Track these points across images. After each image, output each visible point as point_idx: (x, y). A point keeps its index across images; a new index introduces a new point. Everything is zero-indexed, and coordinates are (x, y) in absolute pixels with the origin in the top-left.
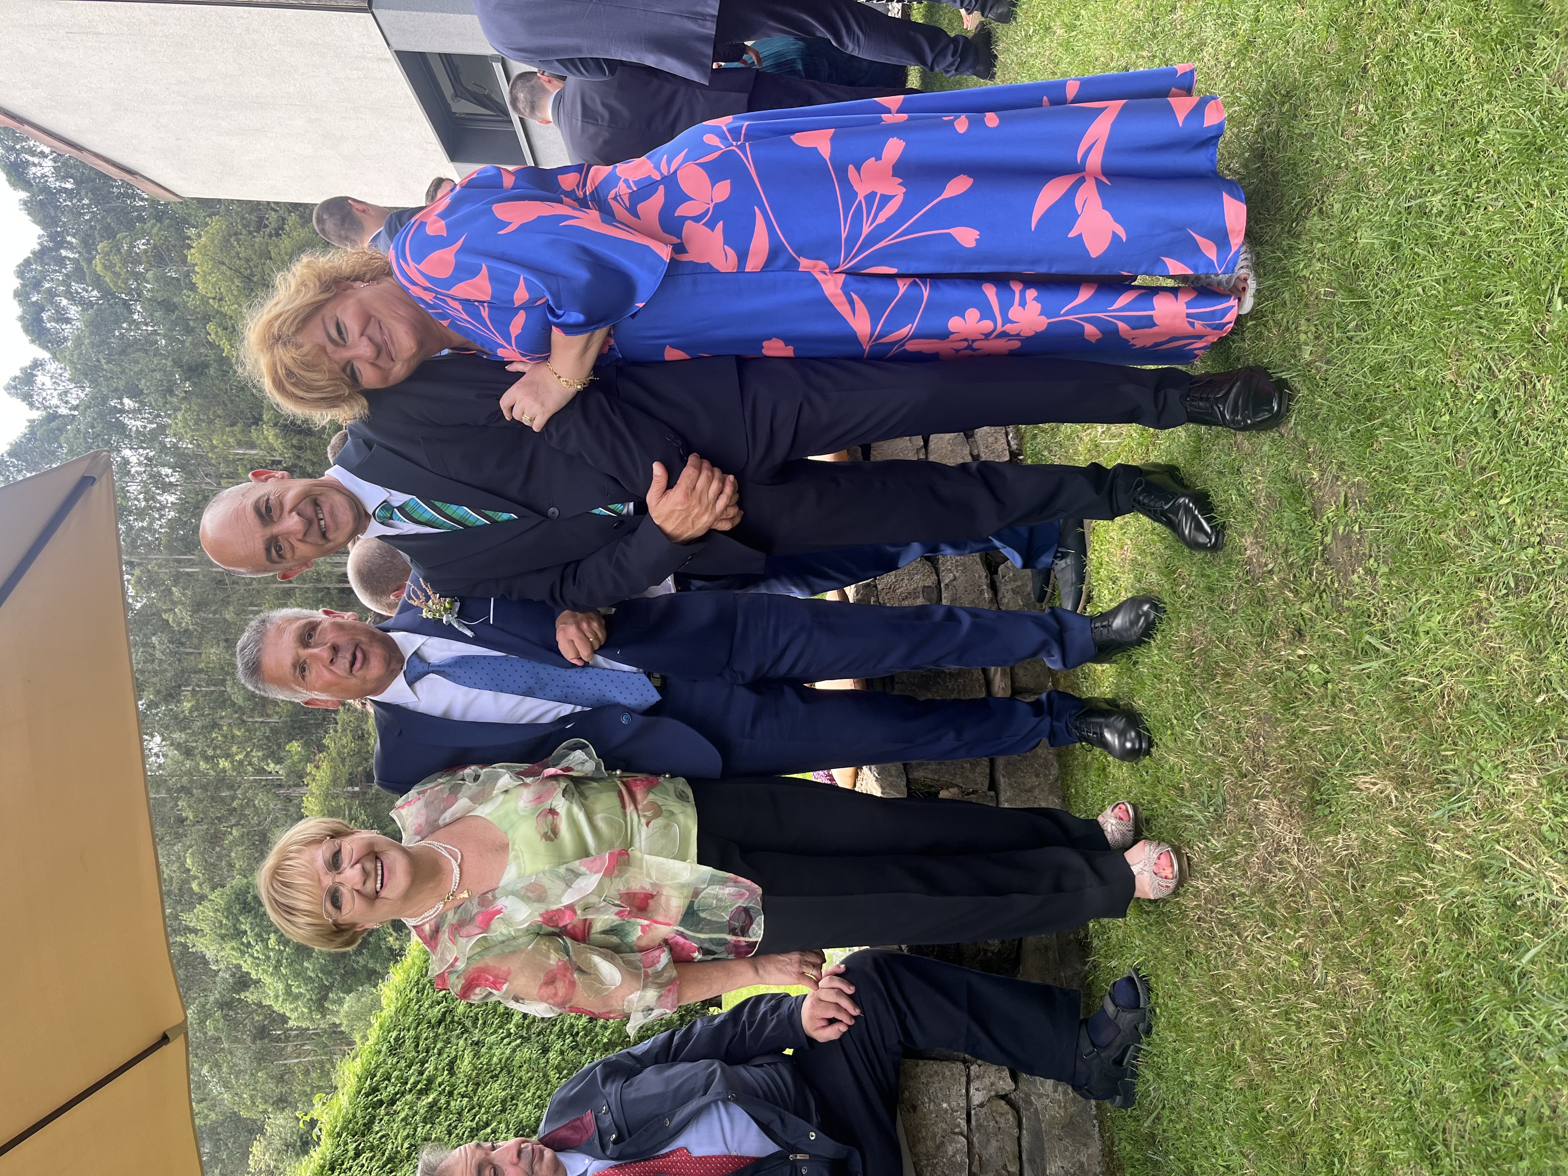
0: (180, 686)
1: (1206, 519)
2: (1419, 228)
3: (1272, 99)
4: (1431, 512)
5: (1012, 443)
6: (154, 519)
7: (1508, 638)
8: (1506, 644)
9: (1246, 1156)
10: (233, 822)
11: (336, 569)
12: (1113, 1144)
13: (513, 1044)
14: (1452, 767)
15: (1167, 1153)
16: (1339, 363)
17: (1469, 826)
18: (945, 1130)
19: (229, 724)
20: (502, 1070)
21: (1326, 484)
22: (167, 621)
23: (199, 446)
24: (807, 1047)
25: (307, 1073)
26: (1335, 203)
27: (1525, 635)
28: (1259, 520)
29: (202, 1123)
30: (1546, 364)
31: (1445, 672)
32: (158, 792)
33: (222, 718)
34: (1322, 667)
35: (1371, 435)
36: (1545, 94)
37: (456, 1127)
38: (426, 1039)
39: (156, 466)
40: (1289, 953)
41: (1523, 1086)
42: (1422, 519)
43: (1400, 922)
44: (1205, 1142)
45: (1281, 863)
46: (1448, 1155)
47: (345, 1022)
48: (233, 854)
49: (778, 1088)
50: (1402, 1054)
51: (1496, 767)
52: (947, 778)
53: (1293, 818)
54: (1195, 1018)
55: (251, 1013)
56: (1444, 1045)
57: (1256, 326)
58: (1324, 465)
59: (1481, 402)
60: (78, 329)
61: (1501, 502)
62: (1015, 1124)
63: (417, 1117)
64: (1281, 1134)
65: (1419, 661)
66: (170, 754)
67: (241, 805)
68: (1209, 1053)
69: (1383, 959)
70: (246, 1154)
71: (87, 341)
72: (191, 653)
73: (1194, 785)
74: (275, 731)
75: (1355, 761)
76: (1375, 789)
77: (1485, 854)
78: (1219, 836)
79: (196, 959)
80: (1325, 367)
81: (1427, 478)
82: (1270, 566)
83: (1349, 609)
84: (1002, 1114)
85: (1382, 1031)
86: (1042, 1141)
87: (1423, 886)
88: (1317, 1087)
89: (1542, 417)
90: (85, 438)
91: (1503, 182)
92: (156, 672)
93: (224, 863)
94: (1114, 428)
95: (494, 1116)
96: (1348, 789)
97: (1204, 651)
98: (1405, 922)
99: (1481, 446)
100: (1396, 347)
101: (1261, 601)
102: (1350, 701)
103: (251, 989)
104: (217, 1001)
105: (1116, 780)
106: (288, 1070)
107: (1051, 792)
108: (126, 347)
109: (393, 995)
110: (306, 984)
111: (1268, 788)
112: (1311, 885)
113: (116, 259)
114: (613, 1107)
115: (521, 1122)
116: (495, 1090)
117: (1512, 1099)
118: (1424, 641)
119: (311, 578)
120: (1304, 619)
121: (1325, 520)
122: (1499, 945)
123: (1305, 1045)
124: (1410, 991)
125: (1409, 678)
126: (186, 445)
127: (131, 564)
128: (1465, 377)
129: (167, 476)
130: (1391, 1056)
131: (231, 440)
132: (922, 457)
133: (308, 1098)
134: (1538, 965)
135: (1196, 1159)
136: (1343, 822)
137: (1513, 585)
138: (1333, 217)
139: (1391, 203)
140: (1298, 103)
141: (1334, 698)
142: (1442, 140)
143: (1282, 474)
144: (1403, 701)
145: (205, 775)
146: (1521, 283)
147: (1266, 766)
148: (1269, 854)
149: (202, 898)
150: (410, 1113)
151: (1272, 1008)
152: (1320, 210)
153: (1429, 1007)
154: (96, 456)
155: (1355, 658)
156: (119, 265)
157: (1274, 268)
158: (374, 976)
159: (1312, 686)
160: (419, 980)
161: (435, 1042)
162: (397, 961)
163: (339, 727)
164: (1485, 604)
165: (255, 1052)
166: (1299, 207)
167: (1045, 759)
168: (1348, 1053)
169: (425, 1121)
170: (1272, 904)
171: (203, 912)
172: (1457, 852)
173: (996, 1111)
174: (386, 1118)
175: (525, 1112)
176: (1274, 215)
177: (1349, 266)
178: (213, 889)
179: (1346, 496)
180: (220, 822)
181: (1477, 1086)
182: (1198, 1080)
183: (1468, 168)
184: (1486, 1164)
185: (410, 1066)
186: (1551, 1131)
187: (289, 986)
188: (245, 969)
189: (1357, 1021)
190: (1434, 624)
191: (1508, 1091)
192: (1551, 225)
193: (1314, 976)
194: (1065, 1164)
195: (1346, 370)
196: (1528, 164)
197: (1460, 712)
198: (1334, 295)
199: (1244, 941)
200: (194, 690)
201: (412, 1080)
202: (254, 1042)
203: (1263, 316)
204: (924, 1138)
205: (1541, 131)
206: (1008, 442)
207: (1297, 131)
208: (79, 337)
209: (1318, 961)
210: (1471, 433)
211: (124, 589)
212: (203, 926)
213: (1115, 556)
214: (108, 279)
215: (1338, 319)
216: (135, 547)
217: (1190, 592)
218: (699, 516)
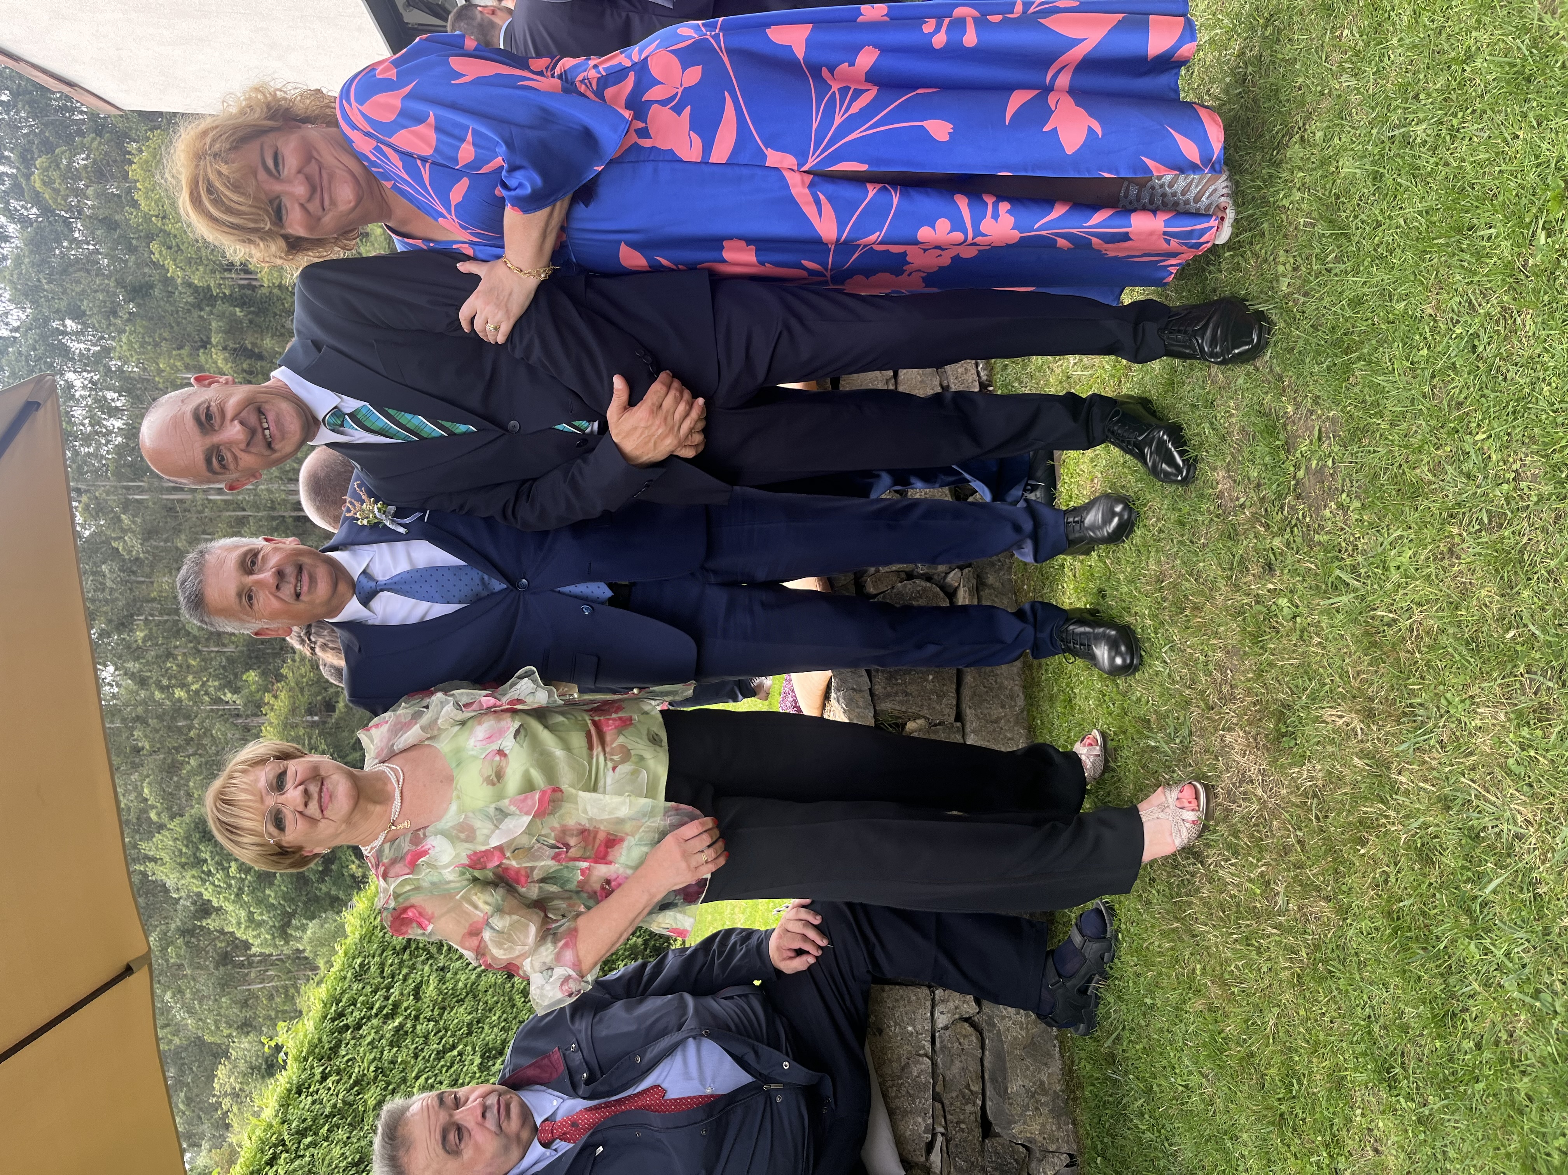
0: (132, 616)
1: (1178, 452)
2: (1403, 158)
3: (1255, 22)
4: (1406, 447)
5: (982, 374)
6: (101, 444)
7: (1479, 573)
8: (1477, 579)
9: (1205, 1076)
10: (191, 751)
11: (290, 497)
12: (1073, 1062)
14: (1419, 700)
15: (1126, 1072)
16: (1317, 295)
17: (1434, 758)
18: (910, 1052)
19: (184, 654)
20: (467, 994)
21: (1300, 419)
22: (117, 549)
23: (145, 369)
24: (774, 978)
25: (271, 998)
26: (1317, 131)
27: (1497, 570)
28: (1232, 454)
29: (166, 1048)
30: (1528, 299)
31: (1414, 607)
32: (112, 722)
33: (176, 647)
34: (1291, 601)
35: (1347, 369)
36: (1535, 22)
37: (422, 1050)
38: (391, 965)
39: (101, 390)
40: (1251, 880)
41: (1481, 1012)
42: (1397, 454)
43: (1362, 851)
44: (1164, 1062)
45: (1245, 793)
46: (1406, 1078)
47: (309, 948)
48: (191, 784)
50: (1362, 979)
51: (1463, 701)
52: (914, 709)
53: (1258, 749)
54: (1157, 943)
55: (214, 940)
56: (1405, 972)
57: (1232, 256)
58: (1299, 399)
59: (1460, 337)
60: (17, 247)
61: (1477, 438)
62: (979, 1045)
63: (384, 1041)
64: (1240, 1056)
65: (1389, 596)
66: (124, 683)
67: (199, 735)
68: (1169, 977)
69: (1344, 888)
70: (211, 1078)
71: (27, 260)
72: (143, 582)
73: (1161, 717)
74: (231, 660)
75: (1322, 694)
76: (1341, 721)
77: (1449, 786)
78: (1185, 767)
79: (156, 887)
80: (1303, 299)
81: (1403, 413)
82: (1242, 500)
83: (1320, 543)
84: (965, 1036)
85: (1342, 957)
86: (1004, 1062)
87: (1387, 817)
88: (1276, 1011)
89: (1521, 352)
90: (27, 361)
91: (1489, 112)
92: (107, 601)
93: (182, 793)
94: (1086, 359)
95: (460, 1039)
96: (1314, 722)
97: (1175, 586)
98: (1368, 852)
99: (1459, 382)
100: (1375, 280)
101: (1232, 535)
102: (1318, 635)
103: (213, 916)
104: (178, 929)
105: (1082, 712)
106: (253, 995)
107: (1017, 723)
108: (68, 267)
109: (358, 923)
110: (269, 912)
111: (1235, 721)
112: (1274, 815)
113: (55, 175)
114: (584, 1045)
115: (487, 1044)
116: (461, 1014)
117: (1470, 1024)
118: (1395, 576)
119: (265, 506)
120: (1274, 554)
121: (1298, 454)
122: (1462, 875)
123: (1265, 969)
124: (1371, 919)
125: (1379, 613)
126: (132, 368)
127: (78, 491)
128: (1444, 311)
129: (113, 400)
130: (1351, 982)
131: (178, 364)
132: (891, 387)
133: (273, 1022)
134: (1500, 896)
135: (1155, 1078)
136: (1308, 753)
137: (1486, 521)
138: (1315, 145)
139: (1374, 131)
140: (1282, 27)
141: (1302, 631)
142: (1428, 68)
143: (1257, 407)
144: (1372, 635)
145: (161, 705)
146: (1505, 216)
147: (1233, 698)
148: (1234, 784)
149: (161, 827)
150: (377, 1037)
151: (1233, 934)
152: (1302, 137)
153: (1391, 935)
154: (40, 379)
155: (1325, 592)
156: (58, 181)
157: (1254, 197)
158: (337, 904)
159: (1280, 620)
161: (400, 969)
162: (360, 889)
164: (1457, 540)
165: (218, 978)
166: (1280, 135)
167: (1011, 690)
168: (1308, 979)
169: (391, 1045)
170: (1236, 834)
171: (162, 841)
172: (1421, 785)
173: (960, 1033)
174: (352, 1042)
175: (490, 1035)
176: (1255, 142)
177: (1330, 196)
178: (172, 818)
179: (1320, 430)
180: (178, 752)
181: (1437, 1011)
182: (1159, 1002)
183: (1454, 97)
184: (1442, 1085)
185: (375, 992)
186: (1507, 1055)
187: (251, 914)
188: (206, 896)
189: (1317, 947)
190: (1405, 559)
191: (1466, 1016)
192: (1537, 157)
193: (1276, 903)
194: (1027, 1083)
195: (1324, 303)
196: (1515, 93)
197: (1428, 646)
198: (1313, 225)
199: (1207, 869)
200: (146, 619)
201: (377, 1006)
202: (217, 968)
203: (1241, 247)
204: (889, 1060)
205: (1530, 60)
206: (978, 373)
207: (1280, 56)
208: (18, 256)
209: (1280, 888)
210: (1449, 368)
211: (73, 517)
212: (163, 854)
213: (1085, 488)
214: (47, 196)
215: (1317, 251)
216: (82, 474)
217: (1160, 525)
218: (662, 438)
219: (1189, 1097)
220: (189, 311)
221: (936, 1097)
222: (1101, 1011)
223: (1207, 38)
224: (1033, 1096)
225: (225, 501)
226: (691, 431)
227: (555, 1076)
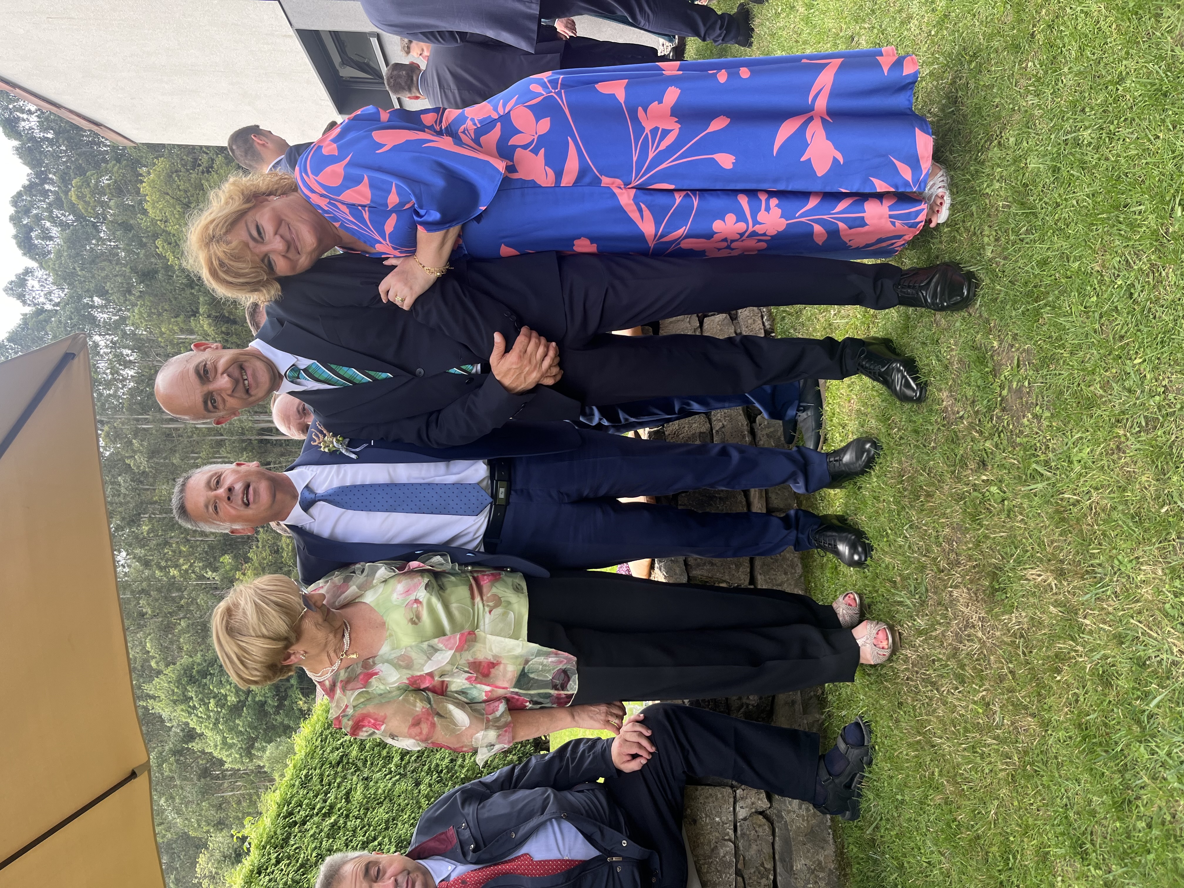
0: (139, 514)
1: (912, 378)
2: (1073, 155)
3: (963, 59)
4: (1083, 370)
5: (766, 324)
6: (118, 387)
7: (1140, 464)
8: (1139, 468)
9: (943, 855)
10: (181, 615)
11: (256, 425)
12: (843, 846)
13: (394, 779)
14: (1097, 561)
15: (884, 853)
16: (1014, 259)
17: (1111, 605)
18: (717, 838)
19: (177, 542)
20: (385, 798)
21: (1003, 351)
22: (130, 465)
23: (151, 332)
24: (615, 776)
25: (239, 803)
26: (1010, 137)
27: (1153, 462)
28: (953, 379)
29: (162, 841)
30: (1169, 257)
31: (1092, 491)
32: (124, 594)
33: (171, 537)
34: (1000, 489)
35: (1037, 313)
36: (1169, 52)
37: (351, 841)
38: (328, 776)
39: (119, 348)
40: (975, 703)
41: (1150, 799)
42: (1076, 376)
43: (1058, 678)
44: (912, 845)
45: (969, 636)
46: (1094, 851)
47: (267, 765)
48: (181, 640)
49: (596, 807)
50: (1060, 776)
51: (1131, 561)
52: (718, 575)
53: (978, 602)
54: (905, 753)
55: (197, 758)
56: (1092, 769)
57: (950, 232)
58: (1002, 337)
59: (1120, 286)
60: (58, 245)
61: (1135, 362)
62: (770, 833)
63: (323, 834)
64: (969, 838)
65: (1073, 483)
66: (133, 565)
67: (187, 603)
68: (915, 778)
69: (1045, 707)
70: (194, 864)
71: (65, 254)
72: (148, 489)
73: (904, 578)
74: (212, 547)
75: (1025, 558)
76: (1040, 579)
77: (1122, 626)
78: (923, 616)
79: (155, 718)
80: (1003, 262)
81: (1079, 344)
82: (961, 413)
83: (1020, 444)
84: (760, 826)
85: (1045, 760)
86: (790, 846)
87: (1076, 651)
88: (996, 803)
89: (1166, 297)
90: (65, 327)
91: (1137, 120)
92: (121, 503)
93: (175, 647)
95: (380, 833)
96: (1020, 580)
97: (912, 478)
98: (1062, 678)
99: (1120, 320)
100: (1056, 246)
101: (954, 440)
102: (1021, 514)
103: (196, 740)
104: (171, 750)
105: (845, 576)
106: (225, 800)
107: (796, 583)
108: (95, 258)
109: (304, 743)
110: (237, 737)
111: (960, 580)
112: (991, 652)
113: (86, 191)
114: (471, 824)
115: (400, 837)
116: (381, 813)
117: (1142, 808)
118: (1077, 468)
120: (986, 453)
121: (1002, 378)
122: (1133, 694)
123: (987, 771)
124: (1066, 730)
125: (1066, 496)
126: (142, 332)
127: (102, 422)
128: (1108, 268)
129: (127, 355)
130: (1052, 778)
131: (175, 328)
133: (240, 821)
134: (1163, 709)
135: (906, 857)
136: (1016, 604)
137: (1144, 424)
138: (1009, 148)
139: (1053, 136)
140: (982, 61)
141: (1009, 511)
142: (1091, 88)
143: (970, 343)
144: (1061, 513)
145: (159, 581)
146: (1150, 196)
147: (958, 563)
148: (960, 629)
149: (159, 673)
150: (317, 831)
151: (962, 744)
152: (999, 142)
153: (1080, 741)
154: (74, 339)
155: (1025, 481)
156: (88, 196)
157: (965, 188)
158: (288, 730)
159: (992, 503)
160: (322, 732)
161: (335, 778)
162: (306, 719)
163: (260, 544)
164: (1123, 439)
165: (200, 788)
166: (983, 141)
167: (792, 561)
168: (1020, 776)
169: (328, 837)
170: (962, 667)
171: (160, 683)
172: (1101, 626)
173: (756, 823)
174: (299, 835)
176: (966, 146)
177: (1021, 185)
178: (167, 666)
179: (1018, 359)
180: (172, 616)
181: (1116, 799)
182: (907, 798)
183: (1111, 109)
184: (1123, 857)
185: (316, 796)
186: (1171, 832)
187: (225, 738)
188: (192, 725)
189: (1026, 753)
190: (1084, 454)
191: (1139, 803)
192: (1173, 152)
193: (994, 720)
194: (808, 862)
195: (1019, 264)
196: (1156, 105)
197: (1104, 520)
198: (1009, 207)
199: (941, 695)
200: (150, 517)
201: (318, 806)
202: (199, 780)
203: (956, 224)
204: (702, 843)
205: (1166, 80)
206: (763, 323)
207: (982, 83)
208: (59, 250)
209: (997, 708)
210: (1113, 310)
211: (98, 441)
212: (159, 693)
213: (844, 407)
214: (80, 207)
215: (1013, 226)
216: (105, 410)
217: (900, 434)
218: (529, 373)
219: (931, 871)
220: (183, 289)
221: (738, 873)
222: (864, 805)
223: (928, 71)
224: (813, 873)
225: (208, 429)
226: (550, 366)
227: (450, 847)
